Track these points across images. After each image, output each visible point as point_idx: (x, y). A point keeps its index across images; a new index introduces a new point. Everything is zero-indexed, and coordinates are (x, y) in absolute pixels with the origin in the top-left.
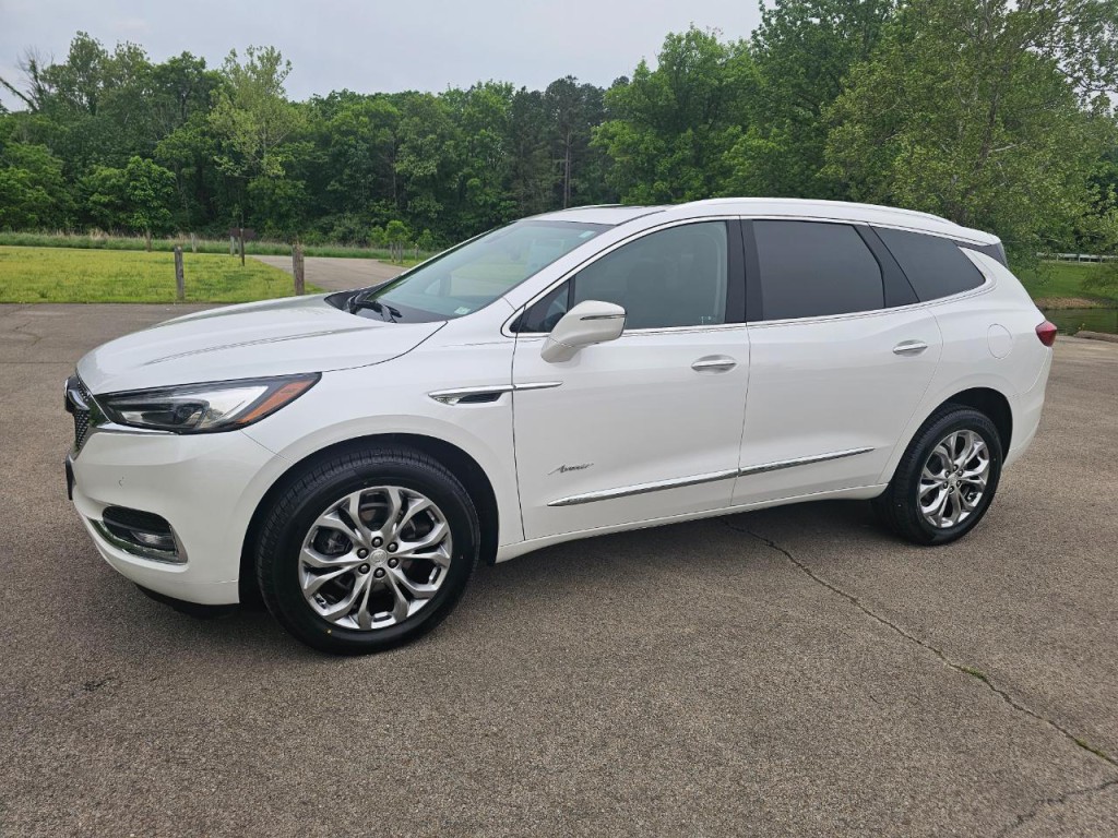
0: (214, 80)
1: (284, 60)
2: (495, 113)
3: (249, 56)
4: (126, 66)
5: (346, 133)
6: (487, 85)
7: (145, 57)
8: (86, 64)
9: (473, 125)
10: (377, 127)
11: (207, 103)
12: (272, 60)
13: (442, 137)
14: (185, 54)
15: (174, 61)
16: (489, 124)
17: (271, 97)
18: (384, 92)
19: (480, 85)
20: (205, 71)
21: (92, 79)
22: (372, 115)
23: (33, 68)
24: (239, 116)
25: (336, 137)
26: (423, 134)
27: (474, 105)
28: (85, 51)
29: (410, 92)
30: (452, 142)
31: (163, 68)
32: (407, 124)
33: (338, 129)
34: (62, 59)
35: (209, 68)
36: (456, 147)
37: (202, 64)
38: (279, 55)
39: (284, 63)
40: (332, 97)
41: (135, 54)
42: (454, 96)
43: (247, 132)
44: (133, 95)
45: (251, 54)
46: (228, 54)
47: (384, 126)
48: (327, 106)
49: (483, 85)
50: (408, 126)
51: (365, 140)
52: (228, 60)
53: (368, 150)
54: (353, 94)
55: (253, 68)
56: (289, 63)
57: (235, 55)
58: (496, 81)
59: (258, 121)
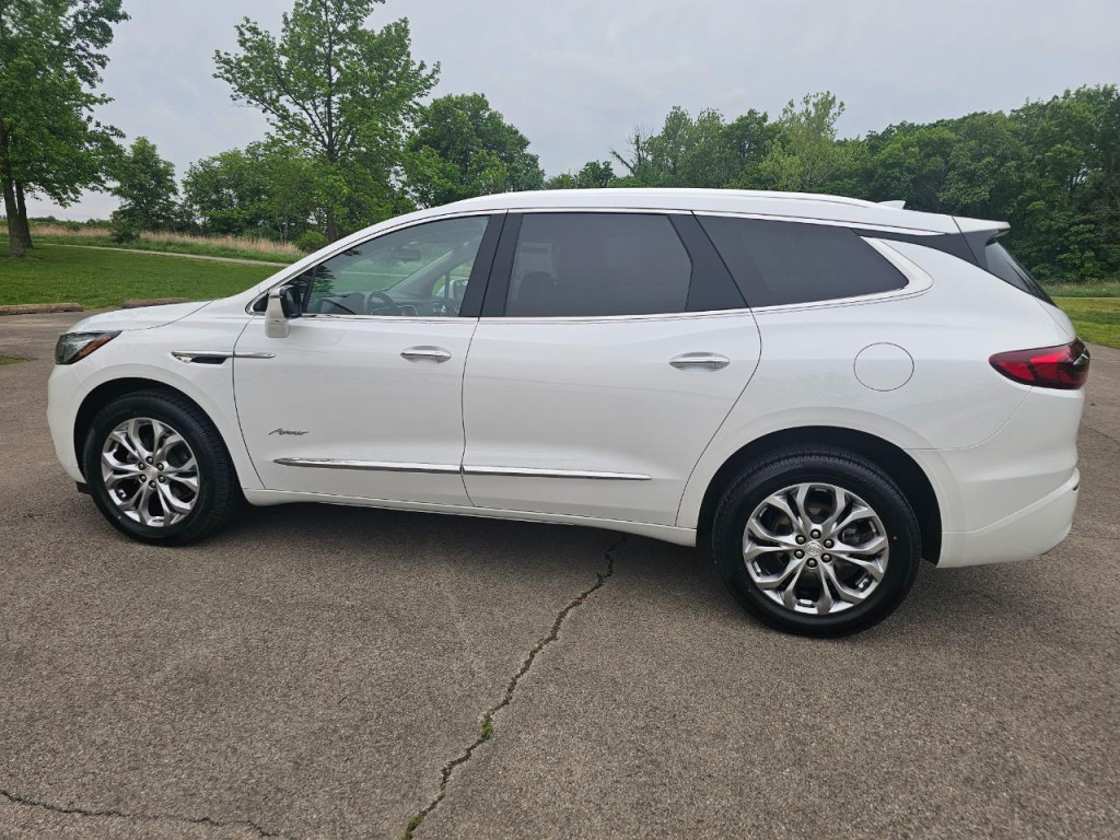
0: (774, 130)
1: (838, 103)
2: (1079, 123)
3: (804, 104)
4: (707, 129)
5: (893, 165)
6: (1078, 93)
7: (721, 119)
8: (675, 132)
9: (1048, 140)
10: (928, 156)
11: (762, 151)
12: (826, 104)
13: (1003, 159)
14: (751, 112)
15: (741, 119)
16: (1068, 137)
17: (819, 140)
18: (947, 119)
19: (1067, 93)
20: (766, 124)
21: (677, 145)
22: (922, 144)
23: (637, 141)
24: (786, 161)
25: (880, 170)
26: (978, 157)
27: (1051, 118)
28: (677, 121)
29: (975, 114)
30: (1013, 163)
31: (731, 127)
32: (962, 149)
33: (883, 164)
34: (658, 131)
35: (771, 121)
36: (1018, 169)
37: (765, 118)
38: (834, 98)
39: (838, 104)
40: (889, 131)
41: (713, 117)
42: (1034, 112)
43: (791, 175)
44: (705, 153)
45: (807, 102)
46: (785, 105)
47: (934, 155)
48: (876, 142)
49: (1073, 92)
50: (961, 154)
51: (910, 171)
52: (785, 111)
53: (913, 181)
54: (912, 125)
55: (808, 113)
56: (842, 104)
57: (792, 105)
58: (1092, 86)
59: (803, 164)
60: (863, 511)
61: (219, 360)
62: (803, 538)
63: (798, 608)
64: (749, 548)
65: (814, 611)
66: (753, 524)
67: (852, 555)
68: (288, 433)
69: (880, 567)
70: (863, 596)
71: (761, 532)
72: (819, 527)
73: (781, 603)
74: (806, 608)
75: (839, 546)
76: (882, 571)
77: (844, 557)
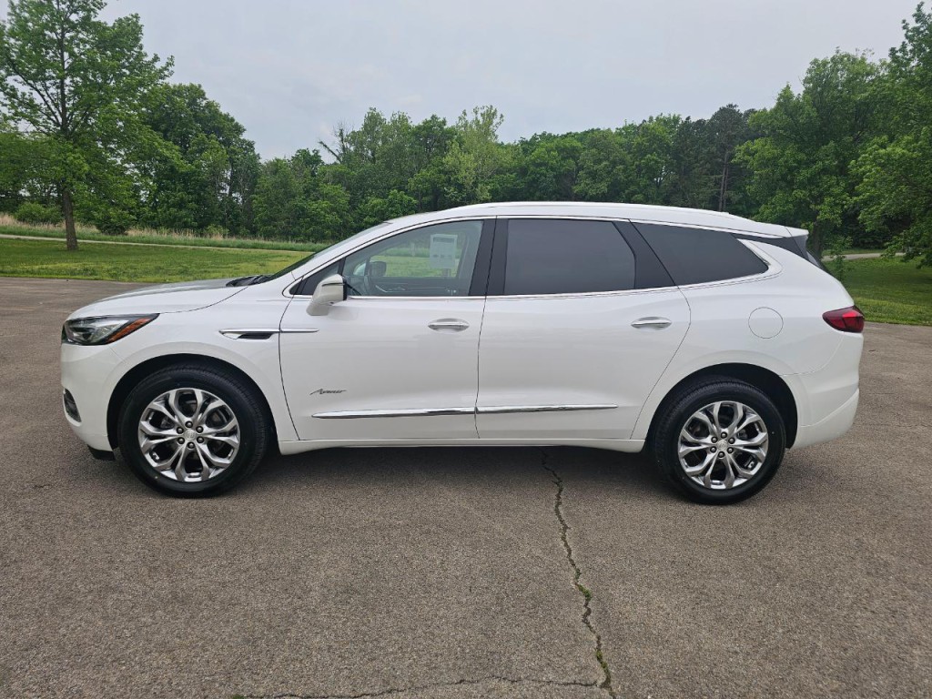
0: (450, 134)
1: (498, 114)
2: (661, 140)
3: (474, 114)
4: (398, 128)
5: (539, 165)
6: (657, 118)
7: (409, 121)
8: (373, 129)
9: (642, 151)
10: (564, 159)
11: (444, 149)
12: (490, 115)
13: (614, 163)
14: (434, 117)
15: (426, 122)
16: (655, 150)
17: (487, 142)
18: (574, 131)
19: (651, 119)
20: (445, 127)
21: (375, 139)
22: (560, 150)
23: (341, 134)
24: (464, 158)
25: (532, 168)
26: (599, 161)
27: (643, 136)
28: (373, 120)
29: (593, 130)
30: (621, 167)
31: (419, 128)
32: (587, 155)
33: (533, 163)
34: (358, 127)
35: (449, 125)
36: (624, 171)
37: (444, 122)
38: (496, 110)
39: (499, 116)
40: (534, 138)
41: (403, 119)
42: (629, 131)
43: (468, 169)
44: (399, 148)
45: (476, 113)
46: (461, 114)
47: (568, 158)
48: (527, 146)
49: (654, 118)
50: (586, 157)
51: (552, 169)
52: (460, 119)
53: (555, 177)
54: (550, 135)
55: (477, 122)
56: (502, 116)
57: (465, 114)
58: (666, 115)
59: (476, 161)
60: (753, 417)
61: (265, 335)
62: (716, 439)
63: (713, 487)
64: (683, 449)
65: (723, 487)
66: (685, 433)
67: (746, 447)
68: (328, 392)
69: (763, 453)
70: (753, 472)
71: (690, 438)
72: (726, 430)
73: (702, 484)
74: (718, 486)
75: (738, 442)
76: (765, 455)
77: (741, 448)
